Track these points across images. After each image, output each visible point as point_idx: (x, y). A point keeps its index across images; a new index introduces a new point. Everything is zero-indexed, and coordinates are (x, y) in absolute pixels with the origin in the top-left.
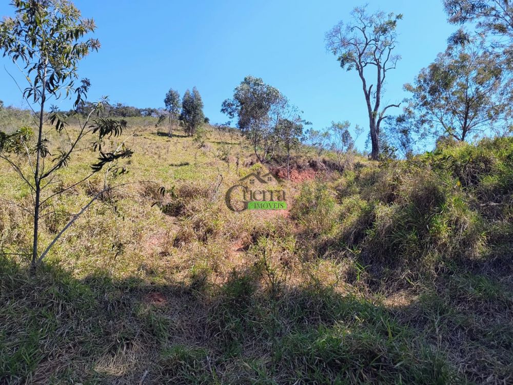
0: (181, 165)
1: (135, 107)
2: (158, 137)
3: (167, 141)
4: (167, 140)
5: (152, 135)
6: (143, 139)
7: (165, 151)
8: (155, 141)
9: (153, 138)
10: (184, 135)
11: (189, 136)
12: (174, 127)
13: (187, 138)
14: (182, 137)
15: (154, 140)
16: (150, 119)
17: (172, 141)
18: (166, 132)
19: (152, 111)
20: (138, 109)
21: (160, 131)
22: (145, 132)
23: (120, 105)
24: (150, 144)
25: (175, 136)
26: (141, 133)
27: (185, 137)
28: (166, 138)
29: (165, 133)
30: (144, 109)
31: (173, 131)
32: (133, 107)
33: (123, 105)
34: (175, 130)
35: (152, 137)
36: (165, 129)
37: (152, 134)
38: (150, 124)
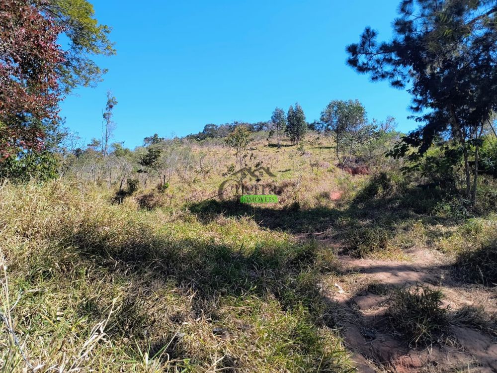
0: (286, 171)
1: (249, 123)
2: (270, 148)
3: (277, 152)
4: (277, 150)
5: (265, 148)
6: (258, 151)
7: (275, 160)
8: (267, 153)
9: (266, 150)
10: (290, 144)
11: (294, 145)
12: (282, 138)
13: (293, 147)
14: (289, 146)
16: (262, 133)
17: (280, 151)
18: (276, 143)
19: (263, 125)
20: (251, 125)
21: (271, 143)
22: (259, 145)
23: (237, 123)
24: (263, 156)
25: (283, 145)
26: (256, 147)
27: (291, 146)
28: (275, 148)
29: (275, 145)
30: (256, 123)
31: (281, 141)
32: (247, 123)
33: (239, 122)
34: (283, 140)
36: (275, 141)
37: (265, 146)
38: (262, 138)
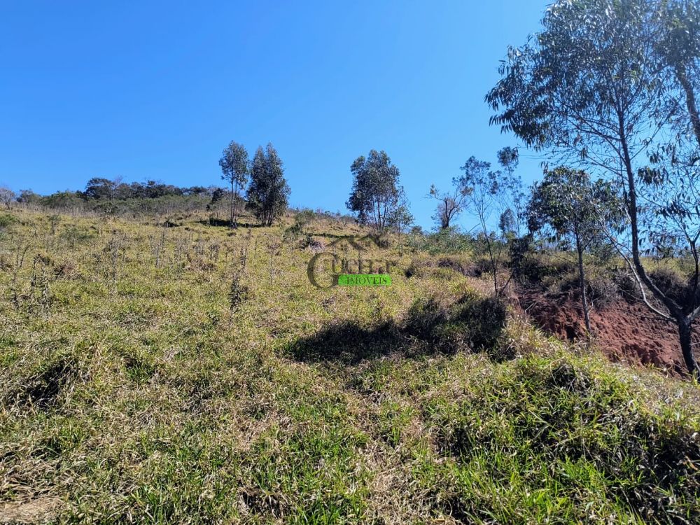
1: (176, 186)
2: (212, 227)
3: (230, 235)
4: (230, 232)
5: (201, 225)
6: (184, 231)
8: (207, 236)
9: (203, 229)
10: (254, 223)
11: (263, 225)
13: (262, 228)
14: (253, 226)
15: (204, 232)
17: (238, 233)
18: (225, 219)
19: (199, 191)
20: (178, 189)
21: (215, 217)
22: (188, 220)
23: (152, 183)
24: (197, 241)
25: (241, 225)
26: (180, 221)
27: (259, 226)
28: (225, 229)
29: (223, 221)
30: (189, 188)
31: (237, 217)
32: (172, 186)
33: (157, 184)
34: (239, 216)
35: (200, 227)
36: (223, 215)
37: (201, 222)
38: (197, 206)
